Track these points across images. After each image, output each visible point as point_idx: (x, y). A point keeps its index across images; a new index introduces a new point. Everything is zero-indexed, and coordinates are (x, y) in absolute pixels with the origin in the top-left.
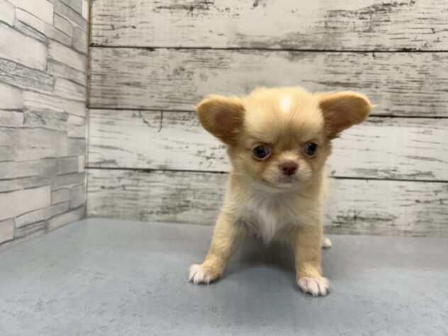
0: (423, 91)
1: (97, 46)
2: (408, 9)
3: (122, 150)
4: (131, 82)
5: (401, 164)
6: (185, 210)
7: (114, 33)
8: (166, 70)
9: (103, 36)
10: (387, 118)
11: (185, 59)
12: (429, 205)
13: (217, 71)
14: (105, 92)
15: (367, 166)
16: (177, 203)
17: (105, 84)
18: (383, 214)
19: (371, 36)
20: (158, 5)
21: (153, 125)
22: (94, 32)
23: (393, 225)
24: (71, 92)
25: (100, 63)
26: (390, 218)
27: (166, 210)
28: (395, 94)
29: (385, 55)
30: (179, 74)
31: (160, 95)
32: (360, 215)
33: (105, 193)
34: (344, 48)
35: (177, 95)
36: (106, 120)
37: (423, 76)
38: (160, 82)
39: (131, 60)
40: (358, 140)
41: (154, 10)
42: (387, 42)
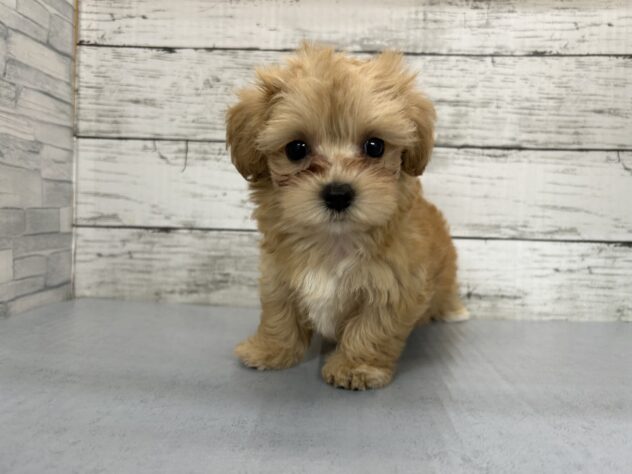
0: (562, 112)
1: (89, 45)
3: (127, 199)
4: (141, 98)
5: (534, 216)
6: (223, 288)
7: (115, 25)
8: (192, 81)
9: (97, 30)
10: (513, 152)
11: (221, 64)
12: (573, 276)
14: (101, 113)
15: (485, 220)
16: (210, 277)
17: (101, 101)
18: (509, 289)
19: (487, 33)
21: (174, 162)
22: (84, 24)
23: (523, 305)
24: (45, 111)
25: (94, 70)
26: (518, 295)
27: (194, 288)
28: (522, 116)
29: (509, 60)
30: (211, 87)
31: (184, 117)
32: (475, 292)
33: (102, 263)
34: (451, 50)
35: (209, 117)
36: (102, 155)
37: (563, 91)
38: (184, 99)
39: (141, 66)
40: (473, 183)
42: (511, 42)
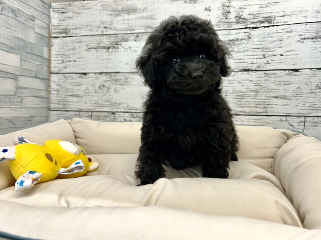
2: (246, 42)
4: (74, 94)
7: (64, 65)
8: (94, 87)
11: (105, 79)
13: (124, 87)
14: (59, 100)
17: (59, 96)
20: (89, 47)
22: (52, 65)
24: (35, 103)
25: (56, 83)
28: (238, 100)
30: (101, 89)
31: (91, 102)
35: (101, 102)
37: (258, 87)
38: (91, 94)
39: (74, 81)
41: (86, 50)
42: (232, 65)
